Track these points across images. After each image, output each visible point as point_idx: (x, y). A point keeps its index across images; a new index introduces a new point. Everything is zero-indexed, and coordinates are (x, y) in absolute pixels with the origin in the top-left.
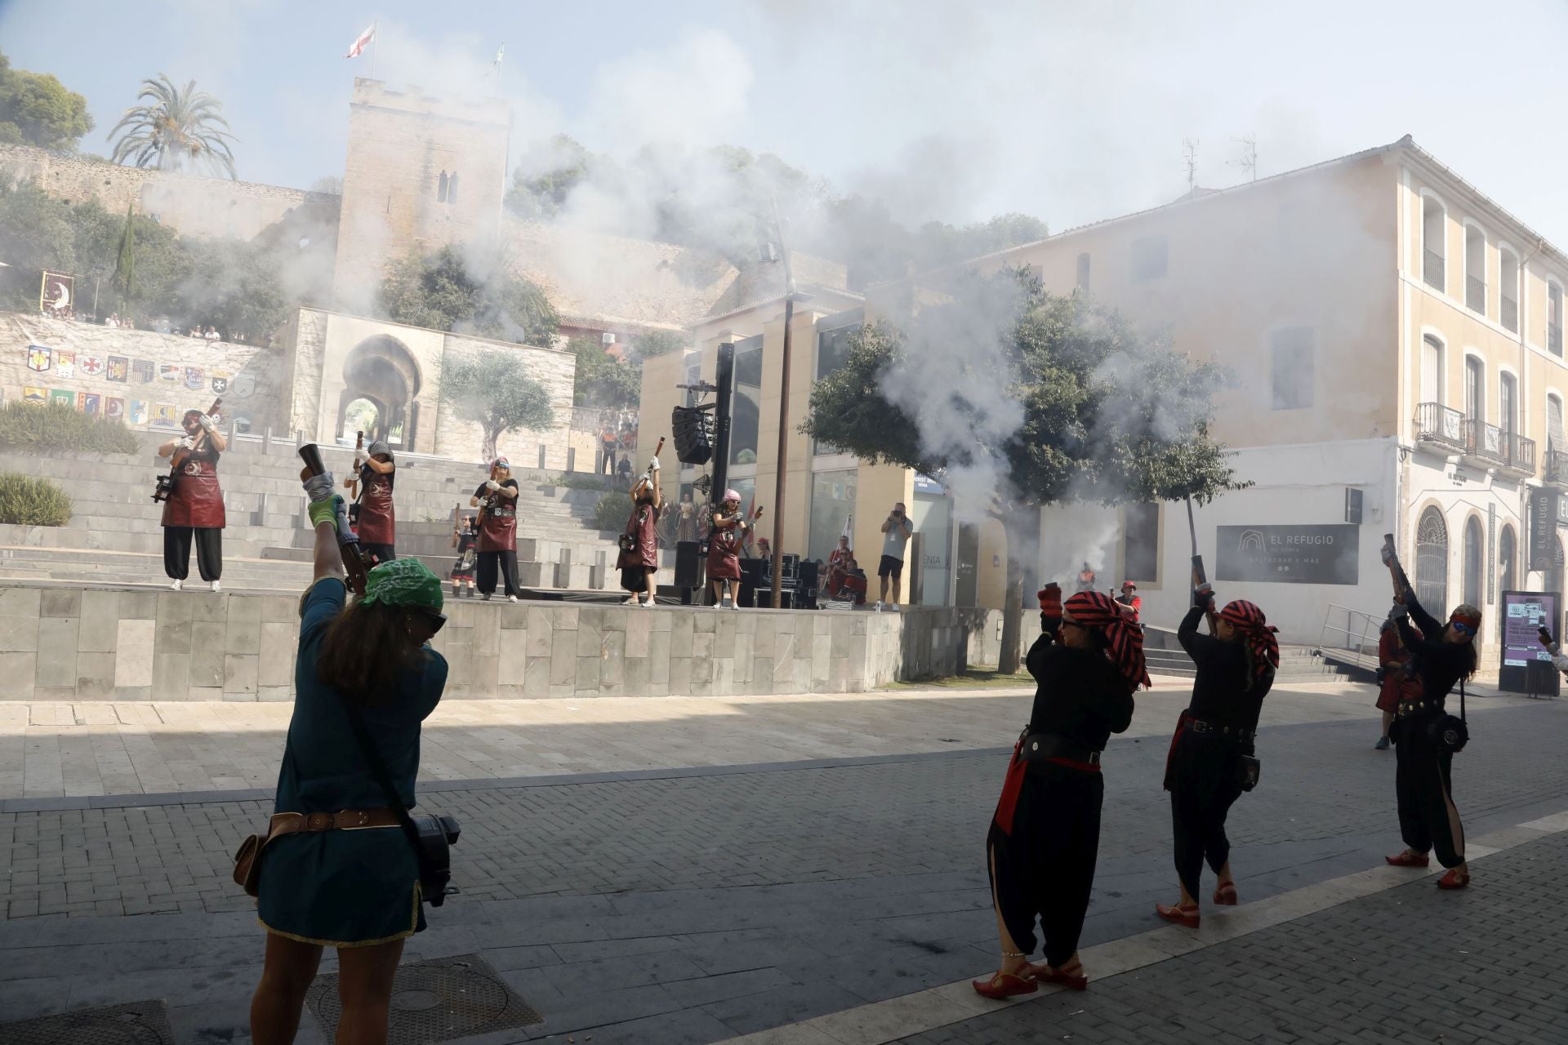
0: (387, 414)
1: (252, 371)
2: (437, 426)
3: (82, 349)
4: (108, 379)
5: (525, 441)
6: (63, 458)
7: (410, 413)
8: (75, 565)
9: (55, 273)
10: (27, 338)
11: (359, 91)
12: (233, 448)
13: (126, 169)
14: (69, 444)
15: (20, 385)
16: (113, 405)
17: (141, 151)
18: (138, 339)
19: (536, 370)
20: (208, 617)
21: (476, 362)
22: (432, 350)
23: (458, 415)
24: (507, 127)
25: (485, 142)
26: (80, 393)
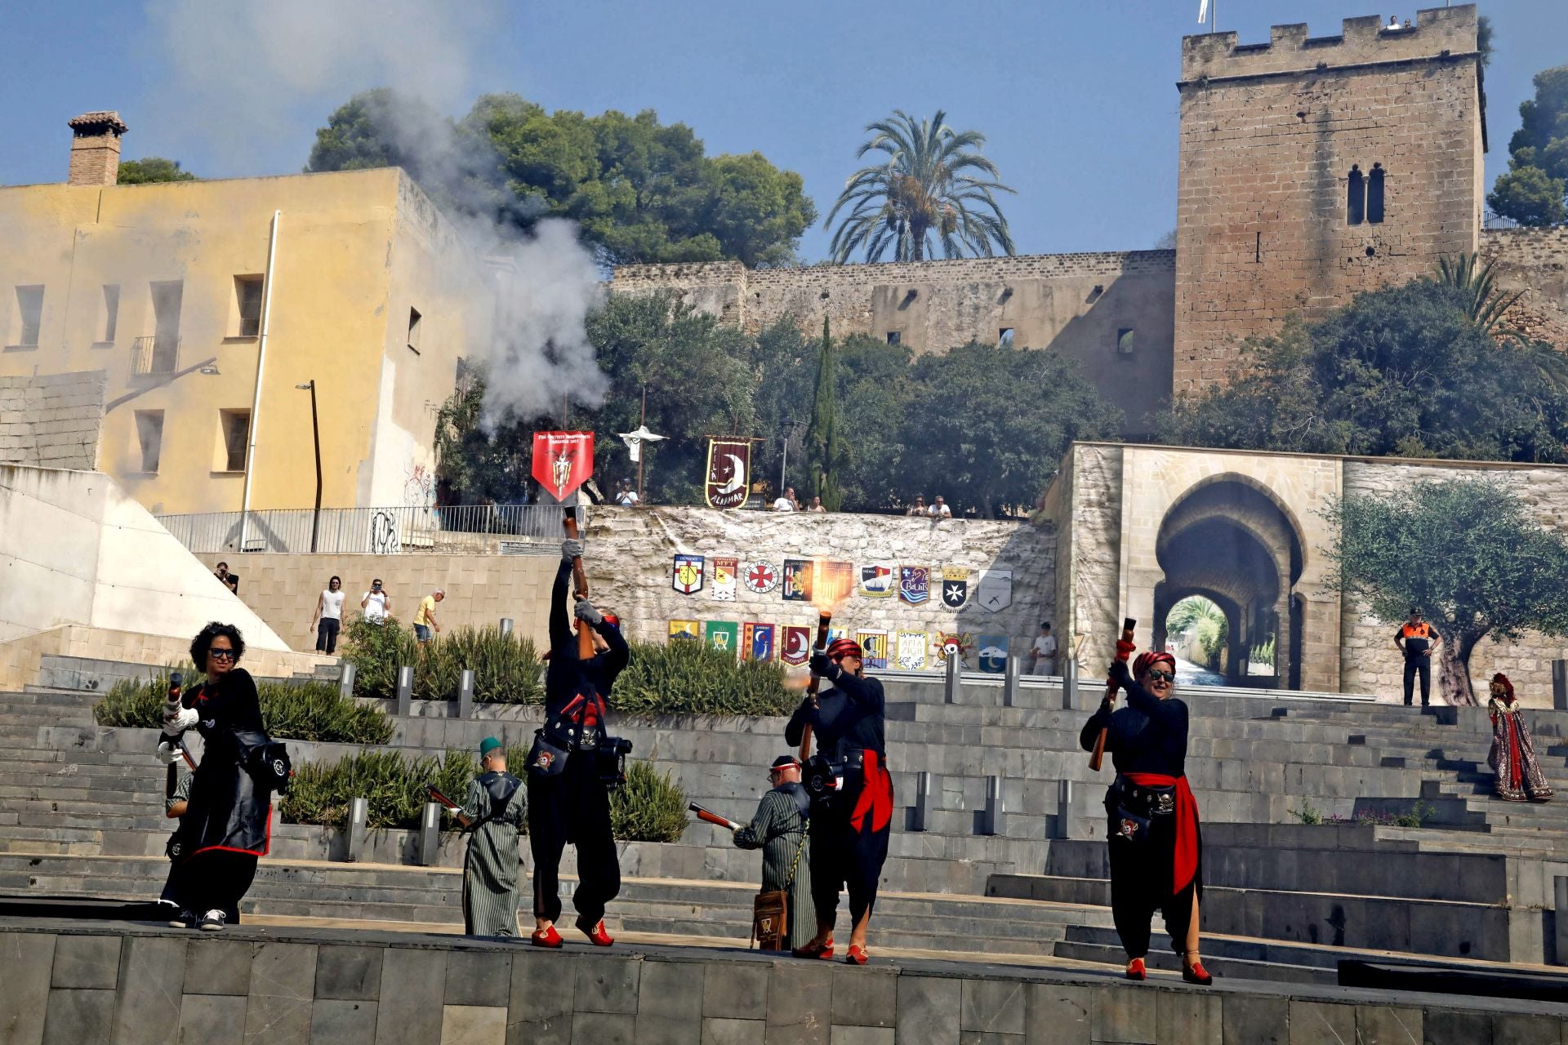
0: (1243, 621)
1: (1005, 564)
2: (1342, 637)
3: (747, 552)
4: (785, 597)
5: (1532, 656)
6: (693, 728)
7: (1287, 616)
8: (661, 907)
9: (726, 440)
10: (672, 543)
11: (1192, 59)
12: (957, 697)
13: (850, 269)
14: (702, 706)
15: (664, 619)
16: (794, 640)
17: (870, 238)
18: (828, 527)
19: (1545, 509)
20: (601, 1004)
21: (1411, 506)
22: (1321, 492)
23: (1384, 614)
24: (1472, 54)
25: (1431, 97)
26: (745, 624)
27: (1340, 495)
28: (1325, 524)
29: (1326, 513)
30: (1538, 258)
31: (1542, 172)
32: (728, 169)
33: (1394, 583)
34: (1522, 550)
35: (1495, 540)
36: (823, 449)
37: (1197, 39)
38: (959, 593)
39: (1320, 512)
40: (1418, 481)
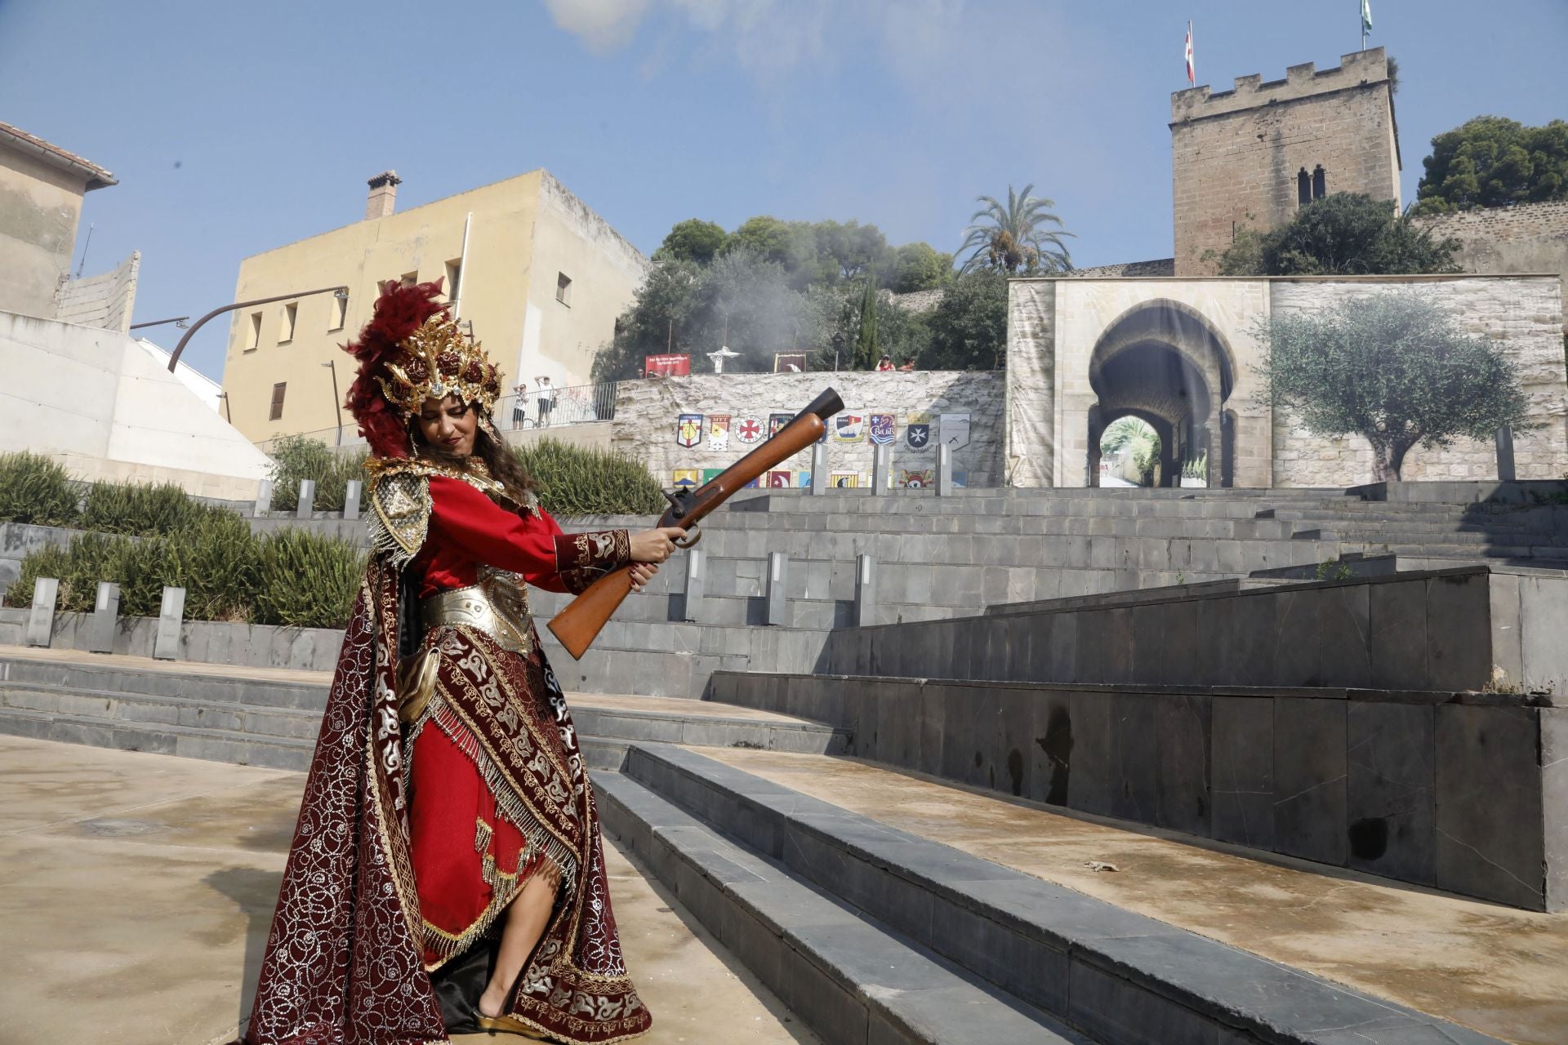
0: (1175, 438)
1: (964, 408)
2: (1274, 450)
3: (739, 410)
5: (1464, 461)
7: (1219, 432)
9: (787, 354)
10: (678, 405)
11: (1179, 107)
15: (671, 469)
16: (777, 483)
19: (1472, 318)
21: (1340, 322)
22: (1249, 312)
23: (1315, 426)
24: (1384, 82)
25: (1355, 114)
27: (1268, 314)
28: (1254, 343)
29: (1255, 332)
30: (1443, 235)
31: (1442, 199)
32: (902, 251)
33: (1324, 396)
34: (1450, 358)
35: (1423, 349)
36: (866, 357)
37: (1181, 94)
38: (923, 435)
39: (1248, 330)
40: (1345, 297)
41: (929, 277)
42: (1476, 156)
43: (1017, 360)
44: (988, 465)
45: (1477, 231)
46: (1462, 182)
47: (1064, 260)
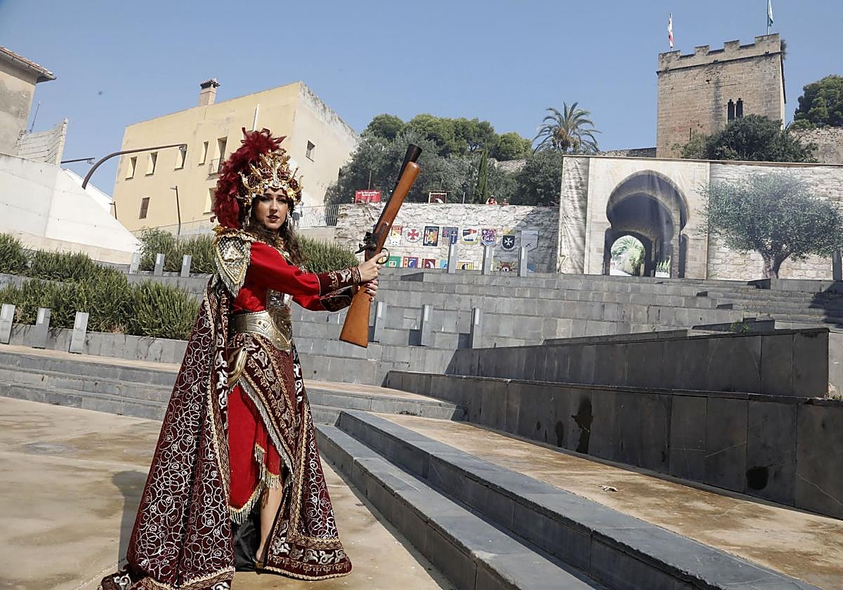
0: (653, 249)
2: (708, 258)
3: (408, 223)
4: (424, 244)
7: (678, 246)
10: (373, 219)
11: (663, 62)
16: (427, 265)
21: (748, 187)
22: (698, 180)
23: (732, 246)
24: (779, 53)
25: (761, 70)
26: (405, 257)
27: (708, 181)
28: (700, 197)
29: (700, 191)
30: (808, 141)
31: (808, 120)
32: (503, 137)
33: (737, 229)
34: (809, 211)
35: (794, 205)
36: (481, 196)
37: (665, 55)
38: (511, 242)
39: (697, 190)
40: (752, 173)
41: (517, 152)
42: (827, 97)
43: (566, 201)
44: (547, 260)
45: (826, 140)
46: (819, 111)
47: (594, 146)
